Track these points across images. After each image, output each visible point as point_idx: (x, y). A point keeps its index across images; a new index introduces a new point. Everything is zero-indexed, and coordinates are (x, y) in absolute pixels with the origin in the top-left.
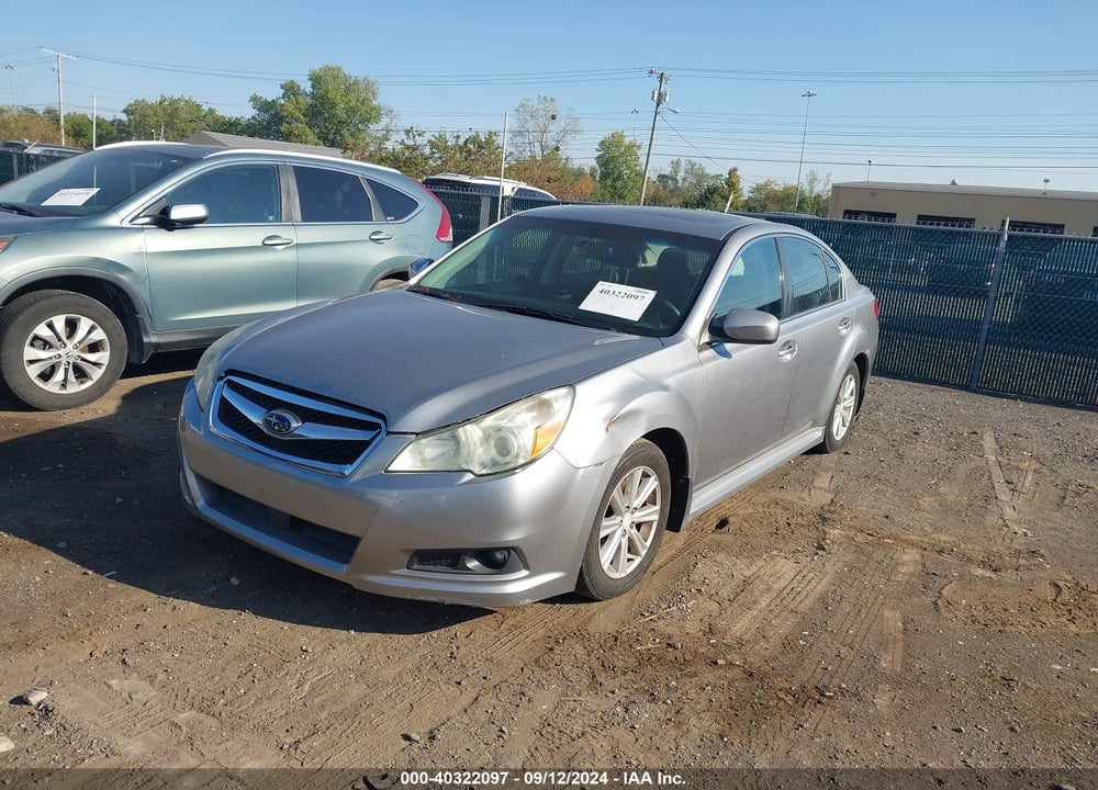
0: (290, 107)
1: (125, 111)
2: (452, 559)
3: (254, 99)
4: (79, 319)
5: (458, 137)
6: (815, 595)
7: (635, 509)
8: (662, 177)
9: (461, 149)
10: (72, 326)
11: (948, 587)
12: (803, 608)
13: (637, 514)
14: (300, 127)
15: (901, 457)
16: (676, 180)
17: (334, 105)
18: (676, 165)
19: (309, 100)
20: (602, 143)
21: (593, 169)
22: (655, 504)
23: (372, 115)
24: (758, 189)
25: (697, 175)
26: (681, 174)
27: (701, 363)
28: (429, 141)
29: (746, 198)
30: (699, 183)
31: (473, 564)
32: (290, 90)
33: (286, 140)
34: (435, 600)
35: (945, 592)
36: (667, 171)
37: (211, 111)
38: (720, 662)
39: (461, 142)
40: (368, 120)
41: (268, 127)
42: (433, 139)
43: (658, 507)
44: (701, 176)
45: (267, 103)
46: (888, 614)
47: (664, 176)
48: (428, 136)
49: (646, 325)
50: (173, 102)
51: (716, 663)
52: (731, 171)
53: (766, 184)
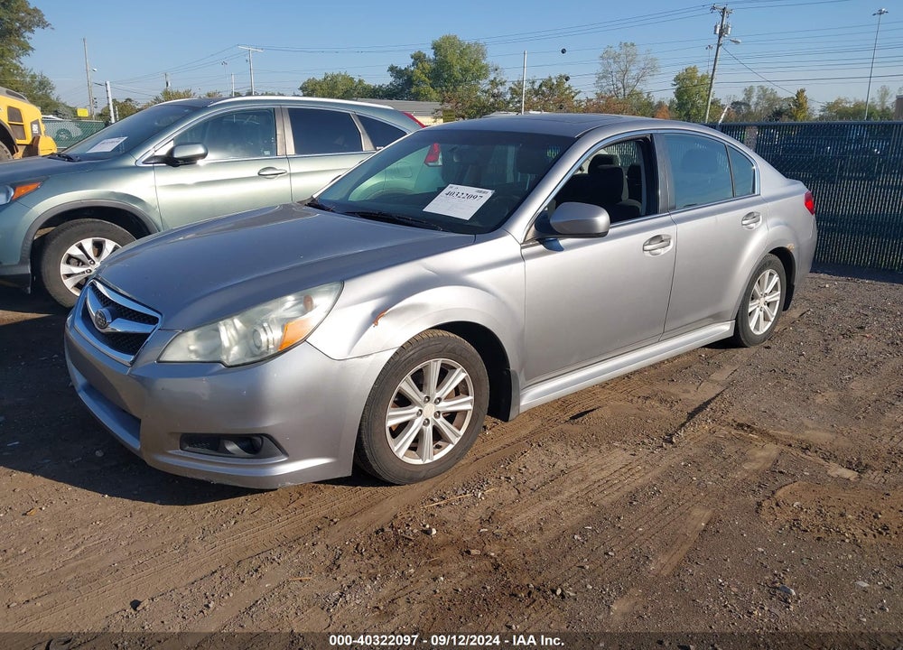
0: (418, 73)
1: (301, 88)
2: (213, 443)
3: (392, 69)
4: (104, 241)
5: (533, 82)
6: (627, 488)
7: (440, 399)
8: (736, 104)
9: (536, 93)
10: (99, 247)
11: (787, 487)
12: (606, 501)
13: (443, 404)
14: (425, 88)
15: (827, 350)
16: (749, 105)
17: (451, 67)
18: (749, 92)
19: (433, 66)
20: (677, 79)
21: (672, 102)
22: (468, 395)
23: (482, 72)
24: (830, 107)
25: (768, 99)
26: (754, 99)
27: (523, 258)
28: (511, 88)
29: (817, 116)
30: (771, 105)
31: (232, 447)
32: (418, 58)
33: (417, 100)
34: (204, 478)
35: (779, 493)
36: (741, 97)
37: (361, 82)
38: (474, 552)
39: (536, 86)
40: (478, 77)
41: (403, 90)
42: (512, 86)
43: (471, 398)
44: (773, 100)
45: (401, 71)
46: (697, 512)
47: (737, 103)
48: (508, 85)
49: (476, 224)
50: (334, 78)
51: (468, 552)
52: (798, 93)
53: (836, 103)
